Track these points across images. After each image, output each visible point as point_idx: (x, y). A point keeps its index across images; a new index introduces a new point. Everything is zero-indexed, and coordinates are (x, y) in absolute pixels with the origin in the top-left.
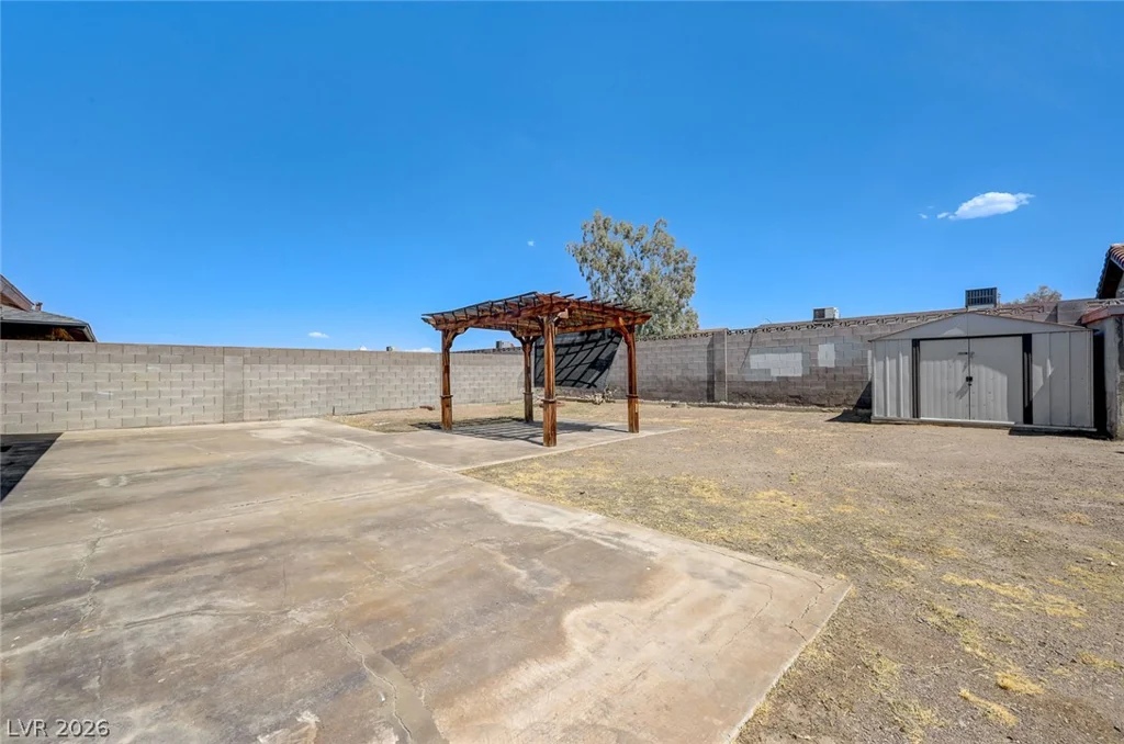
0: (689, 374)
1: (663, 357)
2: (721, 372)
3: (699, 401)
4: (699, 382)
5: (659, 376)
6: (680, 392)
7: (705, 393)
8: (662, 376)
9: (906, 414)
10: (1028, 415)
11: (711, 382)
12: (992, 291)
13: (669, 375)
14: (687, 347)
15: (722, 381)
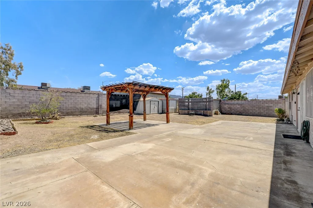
0: (90, 106)
1: (79, 100)
2: (101, 105)
3: (93, 115)
4: (93, 109)
5: (77, 106)
6: (86, 112)
7: (95, 112)
8: (78, 107)
9: (149, 113)
10: (158, 112)
11: (98, 108)
12: (90, 87)
13: (82, 106)
14: (89, 97)
15: (101, 108)
